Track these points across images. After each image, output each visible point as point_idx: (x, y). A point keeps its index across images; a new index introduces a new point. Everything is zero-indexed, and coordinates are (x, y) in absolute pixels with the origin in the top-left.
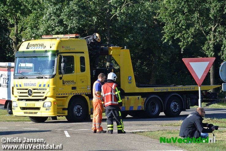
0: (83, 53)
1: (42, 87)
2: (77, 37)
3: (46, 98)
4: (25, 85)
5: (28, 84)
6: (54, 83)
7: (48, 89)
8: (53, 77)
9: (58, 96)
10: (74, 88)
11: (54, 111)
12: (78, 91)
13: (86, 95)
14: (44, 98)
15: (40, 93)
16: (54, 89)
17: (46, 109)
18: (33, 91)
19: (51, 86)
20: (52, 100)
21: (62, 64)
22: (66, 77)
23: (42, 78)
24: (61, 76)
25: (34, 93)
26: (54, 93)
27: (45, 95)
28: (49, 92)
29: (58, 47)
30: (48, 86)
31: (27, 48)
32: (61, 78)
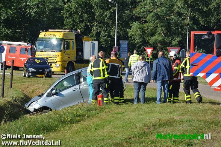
0: (73, 39)
1: (55, 57)
2: (70, 31)
3: (56, 62)
4: (44, 55)
5: (46, 55)
6: (62, 55)
7: (58, 58)
8: (61, 51)
9: (63, 62)
10: (69, 58)
11: (61, 69)
12: (71, 59)
13: (74, 61)
14: (55, 62)
15: (53, 59)
16: (61, 58)
17: (57, 68)
18: (49, 58)
19: (60, 56)
20: (60, 63)
21: (65, 45)
22: (67, 51)
23: (55, 52)
24: (65, 51)
25: (50, 59)
26: (61, 60)
27: (56, 61)
28: (58, 59)
29: (63, 36)
30: (58, 56)
31: (44, 36)
32: (64, 52)
